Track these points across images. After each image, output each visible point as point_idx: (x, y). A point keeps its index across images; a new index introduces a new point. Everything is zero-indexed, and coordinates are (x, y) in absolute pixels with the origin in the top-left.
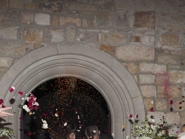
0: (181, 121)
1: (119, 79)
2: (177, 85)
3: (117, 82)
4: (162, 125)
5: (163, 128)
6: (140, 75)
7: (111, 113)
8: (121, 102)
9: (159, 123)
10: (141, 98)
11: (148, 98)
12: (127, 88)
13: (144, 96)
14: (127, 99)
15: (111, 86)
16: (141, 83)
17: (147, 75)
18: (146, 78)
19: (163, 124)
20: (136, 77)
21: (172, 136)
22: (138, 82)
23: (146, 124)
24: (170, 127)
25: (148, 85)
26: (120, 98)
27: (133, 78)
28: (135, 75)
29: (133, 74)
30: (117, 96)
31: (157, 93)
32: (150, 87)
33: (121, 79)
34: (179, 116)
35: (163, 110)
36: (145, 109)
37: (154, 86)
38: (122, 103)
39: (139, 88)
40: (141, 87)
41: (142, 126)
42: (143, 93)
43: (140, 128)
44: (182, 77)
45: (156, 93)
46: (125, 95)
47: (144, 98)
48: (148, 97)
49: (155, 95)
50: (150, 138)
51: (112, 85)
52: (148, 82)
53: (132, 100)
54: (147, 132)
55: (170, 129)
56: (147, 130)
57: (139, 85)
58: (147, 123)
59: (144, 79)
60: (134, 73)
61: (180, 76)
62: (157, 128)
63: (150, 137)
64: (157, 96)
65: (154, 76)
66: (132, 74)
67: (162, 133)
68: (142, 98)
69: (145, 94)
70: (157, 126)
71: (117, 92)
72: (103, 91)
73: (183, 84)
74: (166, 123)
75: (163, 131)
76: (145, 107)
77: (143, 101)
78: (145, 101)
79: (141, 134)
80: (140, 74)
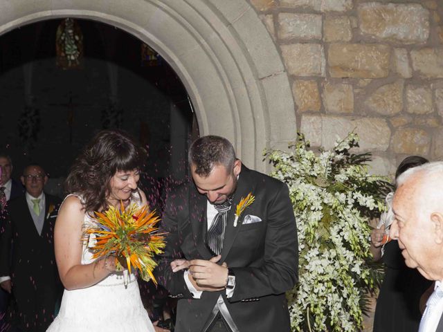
0: (392, 141)
1: (225, 27)
2: (382, 43)
3: (219, 35)
4: (345, 151)
5: (348, 159)
6: (281, 16)
7: (199, 120)
8: (229, 89)
9: (336, 145)
10: (284, 76)
11: (302, 78)
12: (245, 50)
13: (293, 72)
14: (247, 82)
15: (202, 45)
16: (284, 36)
17: (302, 16)
18: (298, 22)
19: (348, 147)
20: (269, 21)
21: (374, 179)
22: (276, 35)
23: (302, 150)
24: (366, 157)
25: (303, 41)
26: (226, 80)
27: (263, 22)
28: (266, 13)
29: (262, 13)
30: (219, 73)
31: (327, 65)
32: (309, 47)
33: (229, 24)
34: (388, 129)
35: (343, 111)
36: (296, 107)
37: (319, 46)
38: (231, 93)
39: (280, 52)
40: (285, 48)
41: (292, 154)
42: (290, 64)
43: (285, 160)
44: (394, 22)
45: (324, 64)
46: (239, 70)
47: (293, 78)
48: (304, 75)
49: (323, 69)
50: (314, 187)
51: (203, 41)
52: (302, 35)
53: (261, 85)
54: (307, 171)
55: (366, 162)
56: (306, 164)
57: (279, 43)
58: (304, 147)
59: (293, 25)
60: (266, 9)
61: (388, 18)
62: (333, 161)
63: (315, 185)
64: (327, 72)
65: (318, 19)
66: (259, 13)
67: (348, 172)
68: (287, 78)
69: (296, 67)
70: (333, 154)
71: (216, 60)
72: (176, 60)
73: (397, 40)
74: (357, 145)
75: (351, 166)
76: (295, 103)
77: (291, 86)
78: (294, 85)
79: (290, 175)
80: (283, 11)
